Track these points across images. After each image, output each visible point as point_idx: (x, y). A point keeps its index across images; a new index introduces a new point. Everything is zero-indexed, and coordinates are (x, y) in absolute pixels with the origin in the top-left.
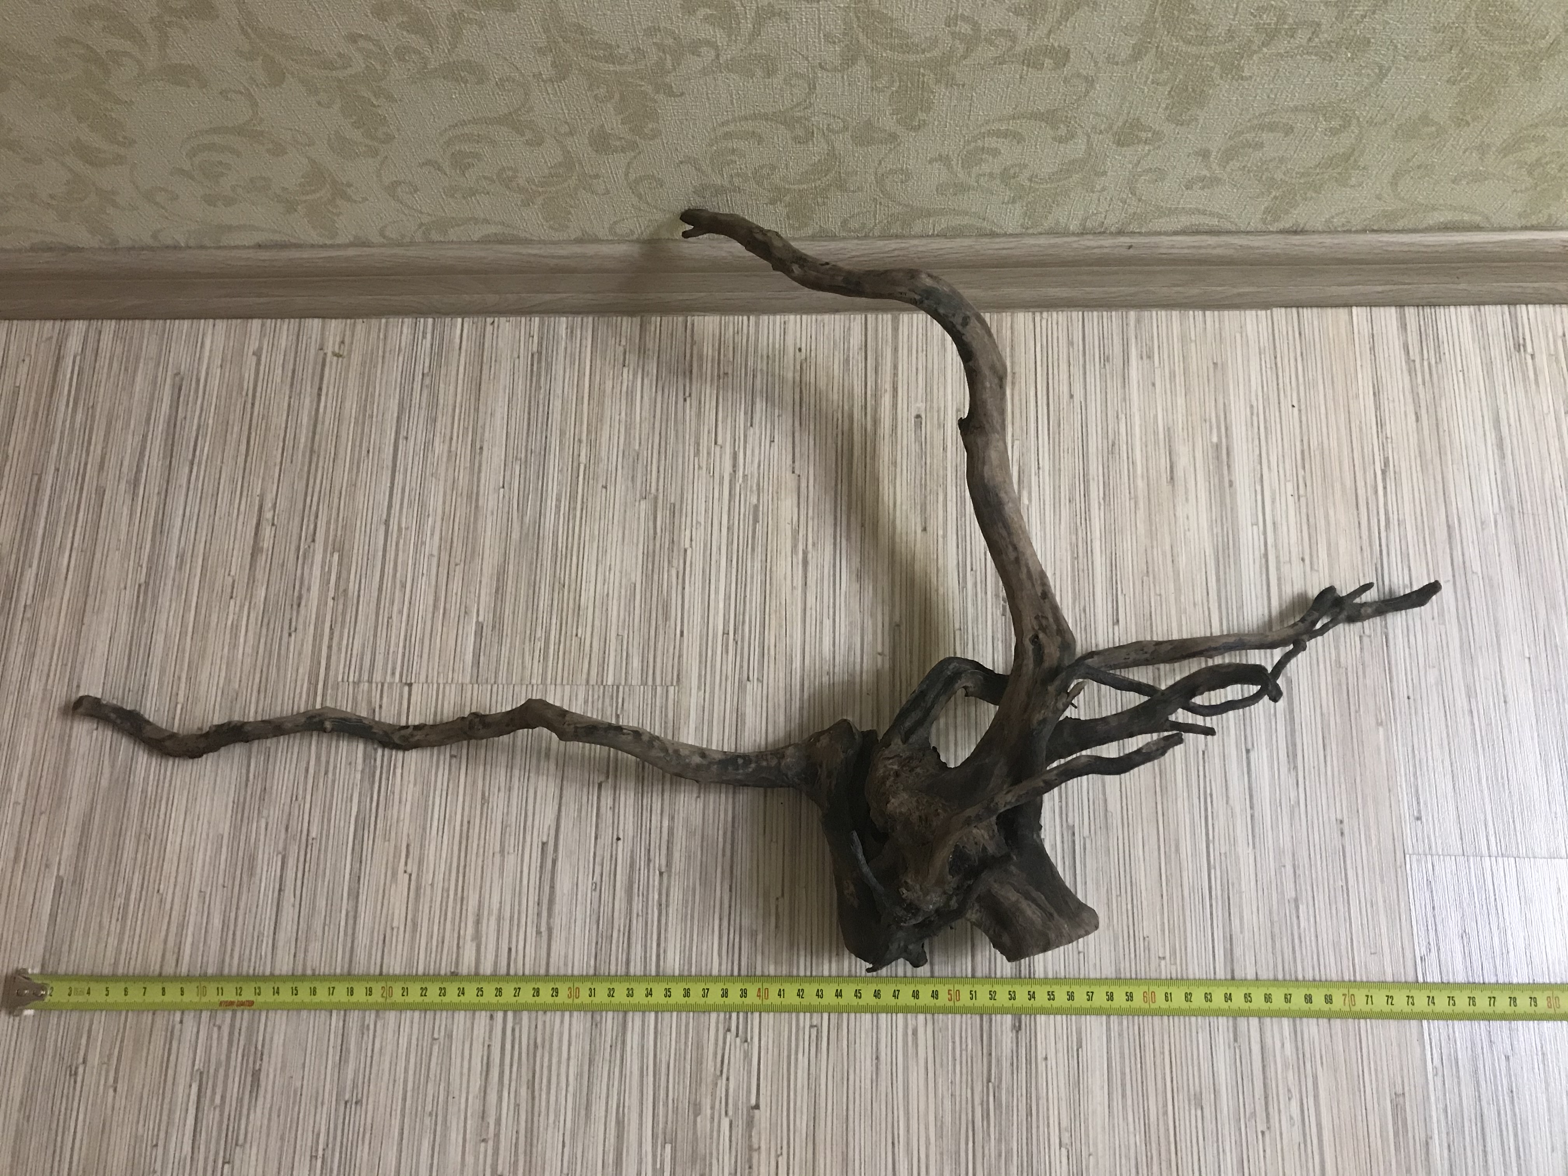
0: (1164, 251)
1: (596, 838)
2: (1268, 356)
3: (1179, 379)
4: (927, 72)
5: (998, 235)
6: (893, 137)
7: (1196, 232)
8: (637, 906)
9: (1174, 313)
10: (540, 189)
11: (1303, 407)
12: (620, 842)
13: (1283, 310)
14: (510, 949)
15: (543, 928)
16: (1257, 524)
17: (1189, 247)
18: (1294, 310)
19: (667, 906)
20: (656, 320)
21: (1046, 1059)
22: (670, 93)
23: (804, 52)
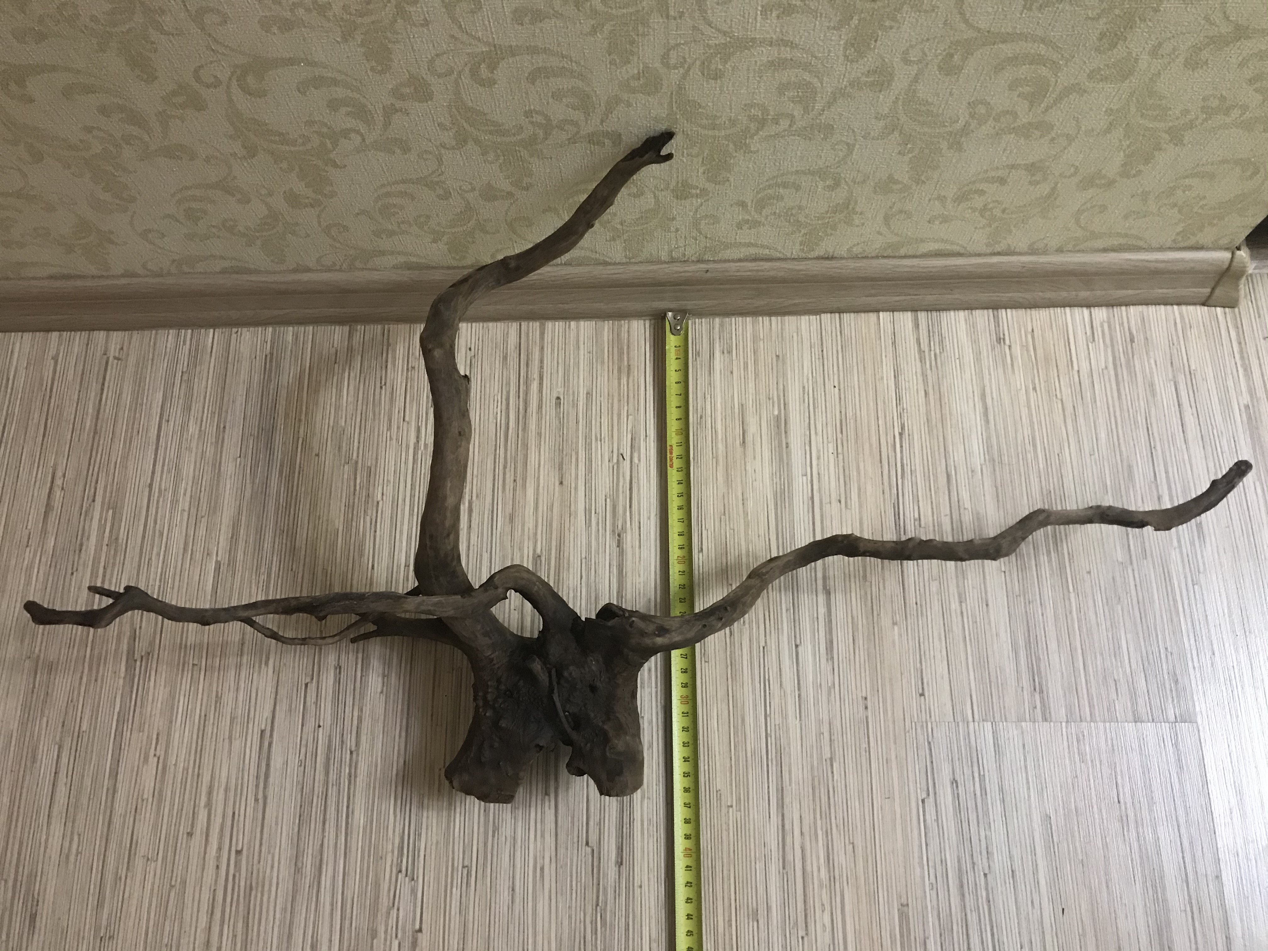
0: (732, 274)
1: (302, 725)
2: (817, 350)
3: (751, 367)
4: (521, 149)
5: (610, 264)
6: (510, 194)
7: (755, 260)
8: (332, 776)
9: (748, 319)
10: (257, 234)
11: (842, 386)
12: (321, 729)
13: (829, 315)
14: (234, 813)
15: (260, 796)
16: (806, 475)
17: (750, 271)
18: (837, 315)
19: (356, 777)
20: (360, 327)
21: (641, 887)
22: (335, 166)
23: (427, 136)
